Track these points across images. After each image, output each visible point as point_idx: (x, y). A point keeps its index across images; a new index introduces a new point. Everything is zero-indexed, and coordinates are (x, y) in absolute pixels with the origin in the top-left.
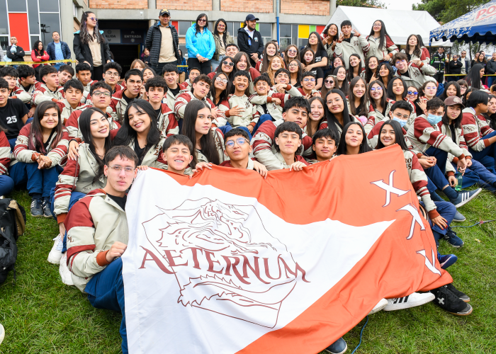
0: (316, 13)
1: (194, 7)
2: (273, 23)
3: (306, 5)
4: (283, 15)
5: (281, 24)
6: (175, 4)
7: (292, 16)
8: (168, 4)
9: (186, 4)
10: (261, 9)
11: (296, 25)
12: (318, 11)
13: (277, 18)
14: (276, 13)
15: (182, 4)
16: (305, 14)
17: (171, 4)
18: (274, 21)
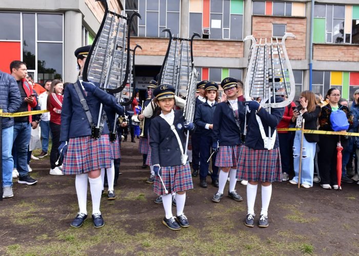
0: (351, 59)
1: (225, 53)
2: (304, 71)
3: (340, 52)
4: (315, 61)
5: (313, 70)
6: (207, 51)
7: (325, 63)
8: (199, 51)
9: (217, 52)
10: (293, 56)
11: (328, 72)
12: (353, 58)
13: (310, 65)
14: (309, 60)
15: (214, 51)
16: (339, 61)
17: (203, 51)
18: (306, 67)
